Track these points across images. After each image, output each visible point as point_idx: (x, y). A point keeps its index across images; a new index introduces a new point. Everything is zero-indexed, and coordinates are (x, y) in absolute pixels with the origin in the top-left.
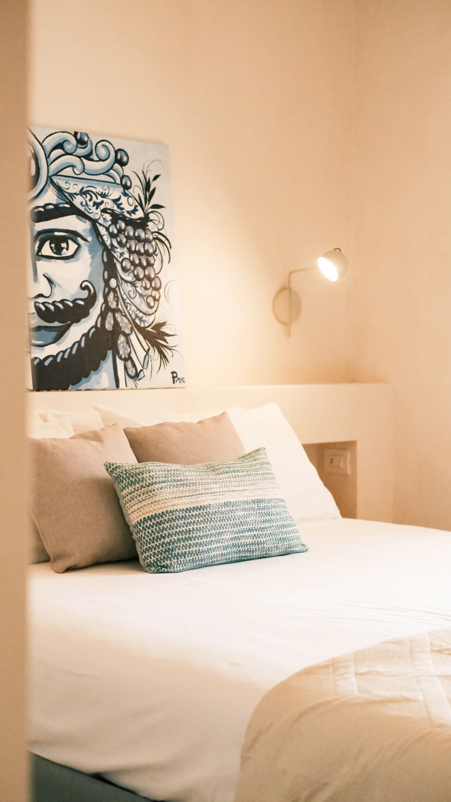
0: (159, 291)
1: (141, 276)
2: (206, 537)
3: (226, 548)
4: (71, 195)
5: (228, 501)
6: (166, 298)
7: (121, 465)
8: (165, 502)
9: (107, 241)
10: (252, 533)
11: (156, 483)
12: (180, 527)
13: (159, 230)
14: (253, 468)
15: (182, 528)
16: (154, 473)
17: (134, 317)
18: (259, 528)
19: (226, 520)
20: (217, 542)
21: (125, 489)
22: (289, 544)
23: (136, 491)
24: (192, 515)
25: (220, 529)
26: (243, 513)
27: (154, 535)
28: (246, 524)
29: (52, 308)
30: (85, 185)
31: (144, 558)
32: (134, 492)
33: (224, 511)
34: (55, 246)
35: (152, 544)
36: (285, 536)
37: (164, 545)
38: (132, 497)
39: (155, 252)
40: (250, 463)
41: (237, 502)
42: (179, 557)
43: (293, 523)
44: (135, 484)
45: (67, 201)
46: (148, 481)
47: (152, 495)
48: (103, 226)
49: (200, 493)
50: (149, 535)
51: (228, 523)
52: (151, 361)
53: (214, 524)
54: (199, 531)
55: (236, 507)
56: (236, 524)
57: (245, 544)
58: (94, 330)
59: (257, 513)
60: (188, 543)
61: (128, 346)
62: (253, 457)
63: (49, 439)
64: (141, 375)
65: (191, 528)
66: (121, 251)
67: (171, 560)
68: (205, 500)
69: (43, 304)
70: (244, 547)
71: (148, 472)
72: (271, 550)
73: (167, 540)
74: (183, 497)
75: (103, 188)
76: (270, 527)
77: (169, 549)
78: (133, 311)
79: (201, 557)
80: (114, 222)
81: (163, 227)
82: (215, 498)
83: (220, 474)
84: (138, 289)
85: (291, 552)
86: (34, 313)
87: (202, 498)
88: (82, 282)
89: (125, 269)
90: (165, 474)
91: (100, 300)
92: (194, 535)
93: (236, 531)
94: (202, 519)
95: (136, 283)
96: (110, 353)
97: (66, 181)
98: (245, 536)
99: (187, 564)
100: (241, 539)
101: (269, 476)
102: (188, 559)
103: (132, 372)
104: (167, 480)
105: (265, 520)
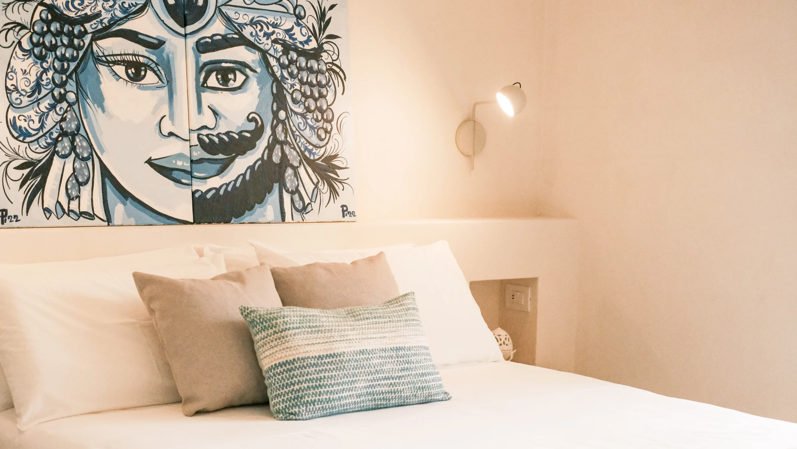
0: (331, 124)
1: (313, 108)
2: (337, 386)
3: (359, 396)
4: (239, 25)
5: (365, 349)
6: (338, 130)
7: (256, 309)
8: (297, 349)
9: (277, 72)
10: (389, 382)
11: (289, 329)
12: (311, 375)
13: (333, 60)
14: (397, 314)
15: (313, 376)
16: (288, 319)
17: (303, 149)
18: (396, 376)
19: (360, 368)
20: (349, 391)
21: (258, 334)
22: (429, 393)
23: (268, 337)
24: (325, 363)
25: (353, 377)
26: (379, 361)
27: (284, 381)
28: (382, 372)
29: (216, 140)
30: (256, 15)
31: (273, 404)
32: (267, 337)
33: (359, 359)
34: (221, 78)
35: (282, 391)
36: (425, 384)
37: (294, 392)
38: (265, 343)
39: (328, 83)
40: (394, 309)
41: (374, 350)
42: (308, 405)
43: (434, 371)
44: (268, 330)
45: (236, 31)
46: (282, 327)
47: (284, 341)
48: (274, 57)
49: (335, 340)
50: (279, 382)
51: (363, 371)
52: (320, 194)
53: (346, 373)
54: (331, 379)
55: (372, 355)
56: (371, 372)
57: (380, 392)
58: (260, 162)
59: (394, 361)
60: (318, 391)
61: (295, 179)
62: (400, 302)
63: (187, 279)
64: (309, 208)
65: (322, 375)
66: (291, 83)
67: (299, 408)
68: (339, 348)
69: (207, 136)
70: (380, 395)
71: (282, 317)
72: (409, 398)
73: (297, 387)
74: (316, 344)
75: (274, 18)
76: (409, 375)
77: (298, 396)
78: (302, 143)
79: (332, 405)
80: (286, 52)
81: (338, 58)
82: (350, 345)
83: (360, 321)
84: (309, 121)
85: (432, 401)
86: (197, 145)
87: (337, 345)
88: (249, 114)
89: (295, 101)
90: (300, 320)
91: (268, 132)
92: (325, 383)
93: (370, 380)
94: (334, 367)
95: (307, 115)
96: (276, 186)
97: (235, 12)
98: (381, 385)
99: (316, 412)
100: (376, 387)
101: (413, 322)
102: (317, 407)
103: (299, 205)
104: (302, 326)
105: (403, 368)
